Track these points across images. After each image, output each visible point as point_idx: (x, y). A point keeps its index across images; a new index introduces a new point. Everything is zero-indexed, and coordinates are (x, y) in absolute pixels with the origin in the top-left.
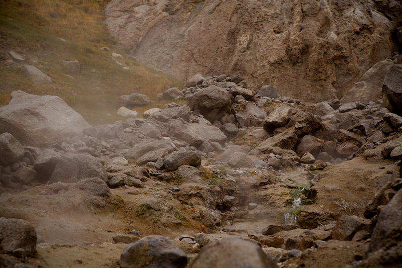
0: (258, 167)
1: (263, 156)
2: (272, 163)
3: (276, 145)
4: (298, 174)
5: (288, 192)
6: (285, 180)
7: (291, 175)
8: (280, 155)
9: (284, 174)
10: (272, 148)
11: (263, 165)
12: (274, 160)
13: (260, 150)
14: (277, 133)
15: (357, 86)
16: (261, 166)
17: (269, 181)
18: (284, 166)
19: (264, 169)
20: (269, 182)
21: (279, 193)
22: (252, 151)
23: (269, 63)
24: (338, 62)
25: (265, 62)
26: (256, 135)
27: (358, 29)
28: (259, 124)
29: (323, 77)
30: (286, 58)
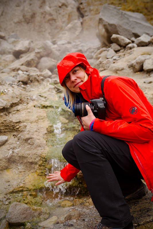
0: (8, 83)
1: (13, 74)
2: (21, 79)
3: (22, 65)
4: (47, 89)
5: (45, 115)
6: (37, 97)
7: (41, 90)
8: (27, 71)
9: (33, 89)
10: (19, 67)
11: (13, 82)
12: (22, 76)
13: (10, 69)
14: (21, 57)
16: (11, 83)
17: (21, 100)
18: (31, 81)
19: (14, 84)
22: (4, 70)
23: (14, 22)
24: (51, 22)
25: (12, 22)
26: (8, 59)
27: (60, 5)
28: (9, 53)
29: (44, 30)
30: (23, 20)
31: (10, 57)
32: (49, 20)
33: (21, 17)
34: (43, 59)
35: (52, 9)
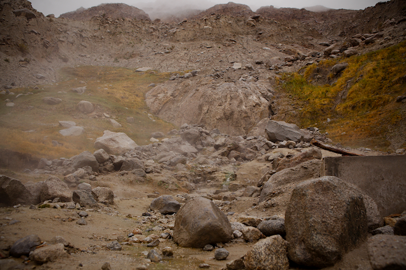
0: (211, 164)
1: (214, 159)
2: (218, 162)
3: (219, 155)
4: (229, 167)
5: (224, 175)
6: (223, 170)
7: (226, 168)
8: (221, 159)
9: (223, 167)
10: (217, 156)
11: (214, 164)
13: (212, 157)
14: (220, 149)
15: (254, 129)
18: (223, 164)
20: (216, 171)
21: (220, 175)
22: (209, 157)
23: (216, 119)
24: (246, 119)
25: (215, 119)
26: (210, 150)
27: (254, 105)
28: (212, 145)
29: (240, 125)
30: (224, 117)
31: (212, 148)
32: (244, 117)
33: (222, 115)
34: (232, 151)
35: (248, 108)
